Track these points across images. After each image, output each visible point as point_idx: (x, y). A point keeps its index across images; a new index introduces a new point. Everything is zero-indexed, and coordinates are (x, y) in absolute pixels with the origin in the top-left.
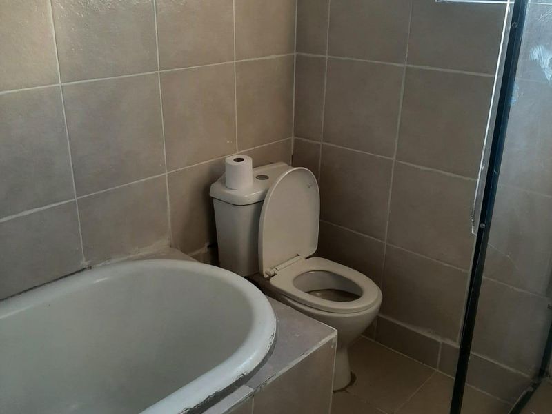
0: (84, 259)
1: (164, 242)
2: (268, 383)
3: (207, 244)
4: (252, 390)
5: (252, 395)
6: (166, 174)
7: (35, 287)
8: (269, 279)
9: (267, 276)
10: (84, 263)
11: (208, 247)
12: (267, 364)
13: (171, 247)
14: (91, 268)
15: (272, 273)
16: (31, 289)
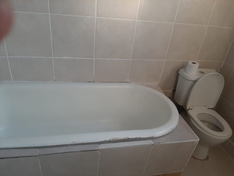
0: (128, 79)
1: (156, 83)
2: (161, 144)
3: (172, 89)
4: (153, 143)
5: (153, 145)
6: (165, 60)
7: (112, 82)
8: (189, 110)
9: (189, 108)
10: (128, 80)
11: (173, 90)
12: (164, 137)
13: (158, 85)
14: (129, 82)
15: (191, 108)
16: (110, 82)
